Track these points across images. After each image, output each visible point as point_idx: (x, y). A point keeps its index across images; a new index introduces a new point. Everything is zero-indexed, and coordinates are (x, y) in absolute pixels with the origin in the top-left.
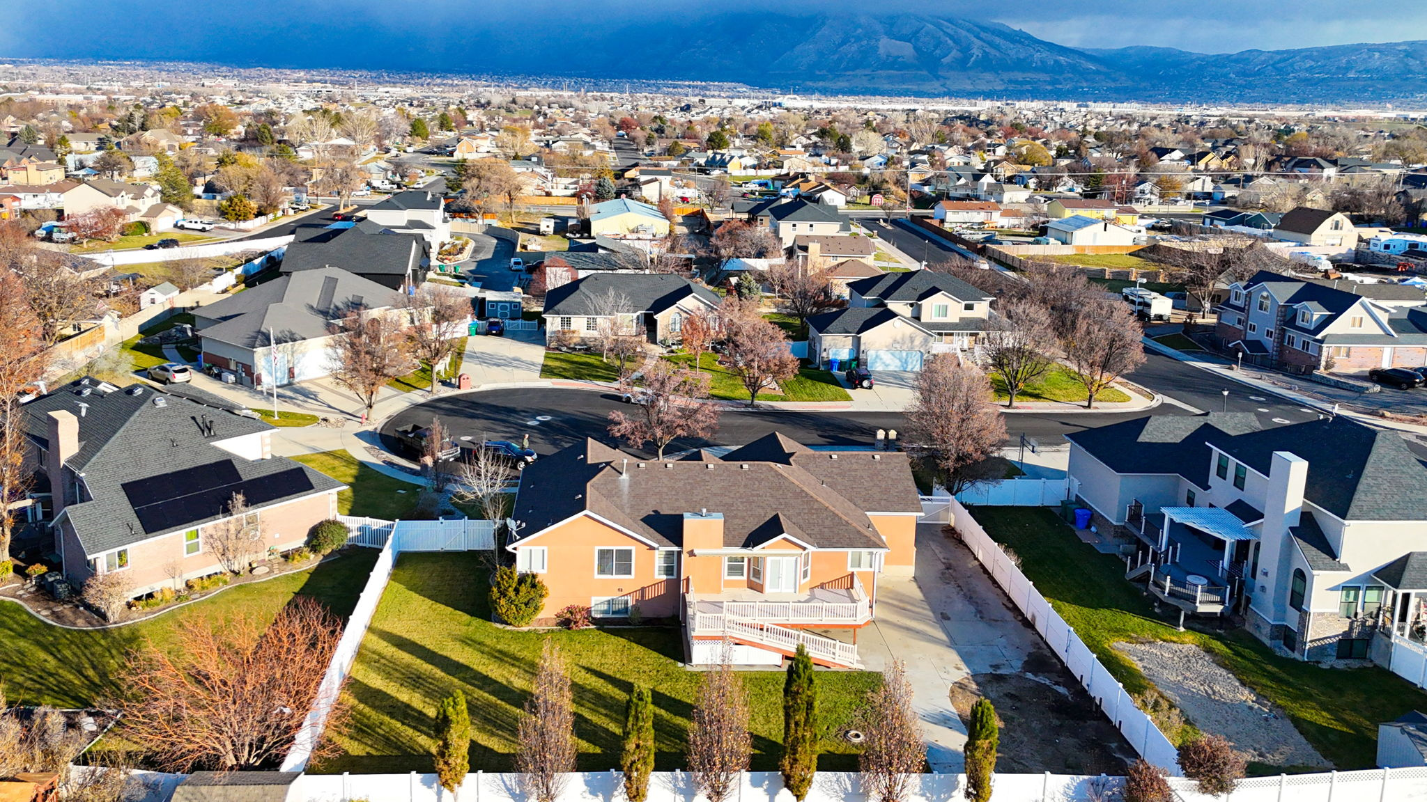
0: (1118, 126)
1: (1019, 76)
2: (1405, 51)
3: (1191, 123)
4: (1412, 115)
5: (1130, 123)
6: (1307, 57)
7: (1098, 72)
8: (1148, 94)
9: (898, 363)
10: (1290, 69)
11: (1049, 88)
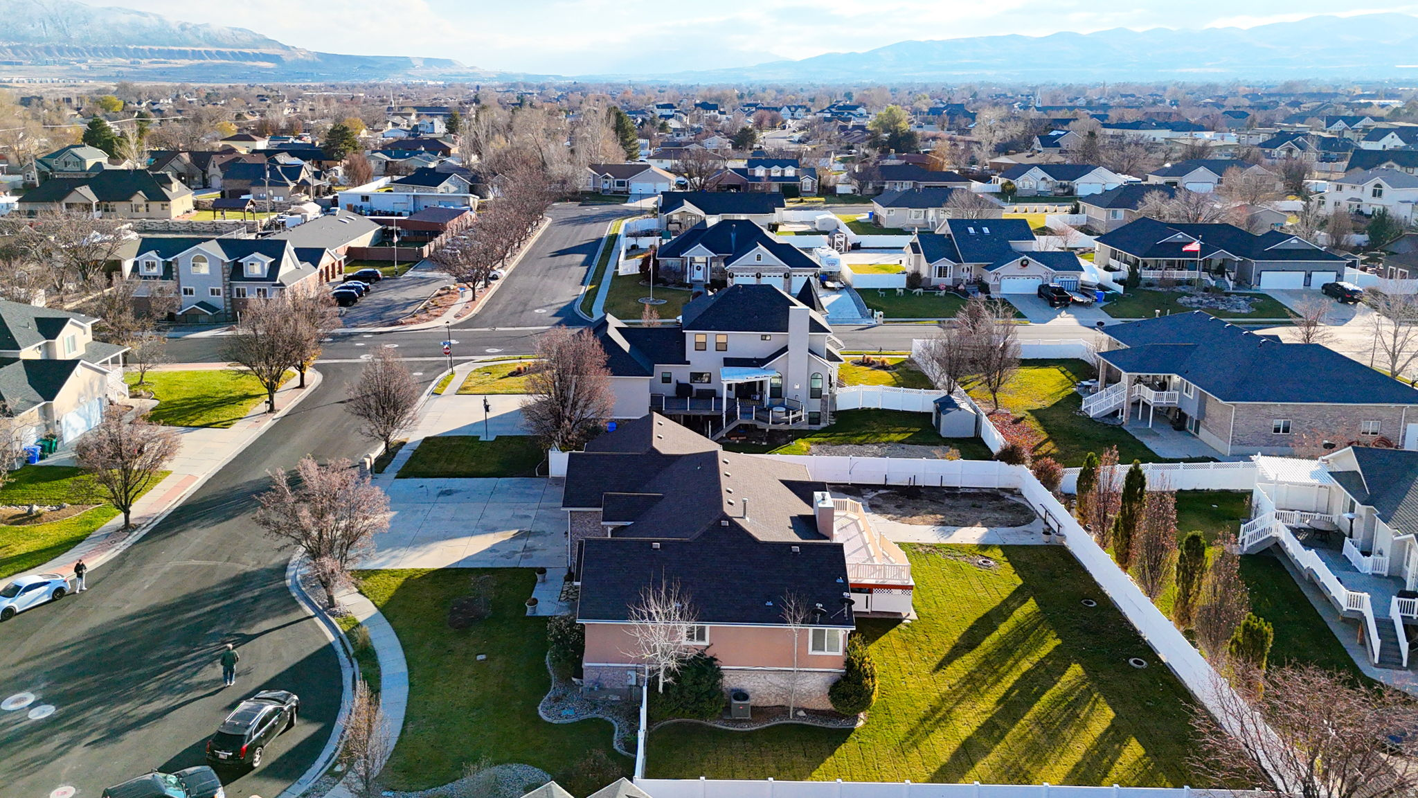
9: (84, 422)
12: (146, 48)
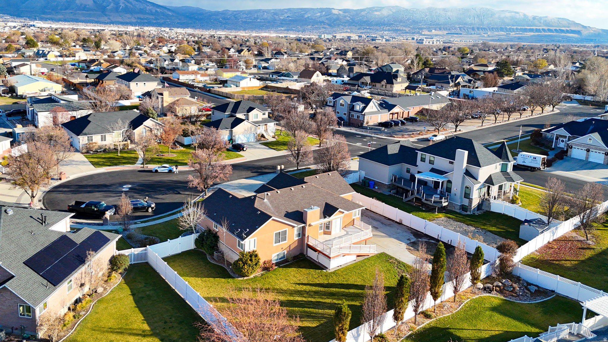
0: (190, 38)
1: (142, 16)
2: (273, 12)
3: (216, 38)
4: (281, 35)
5: (194, 37)
6: (243, 14)
7: (173, 16)
8: (192, 25)
9: (246, 139)
10: (239, 18)
11: (155, 22)
12: (515, 27)
